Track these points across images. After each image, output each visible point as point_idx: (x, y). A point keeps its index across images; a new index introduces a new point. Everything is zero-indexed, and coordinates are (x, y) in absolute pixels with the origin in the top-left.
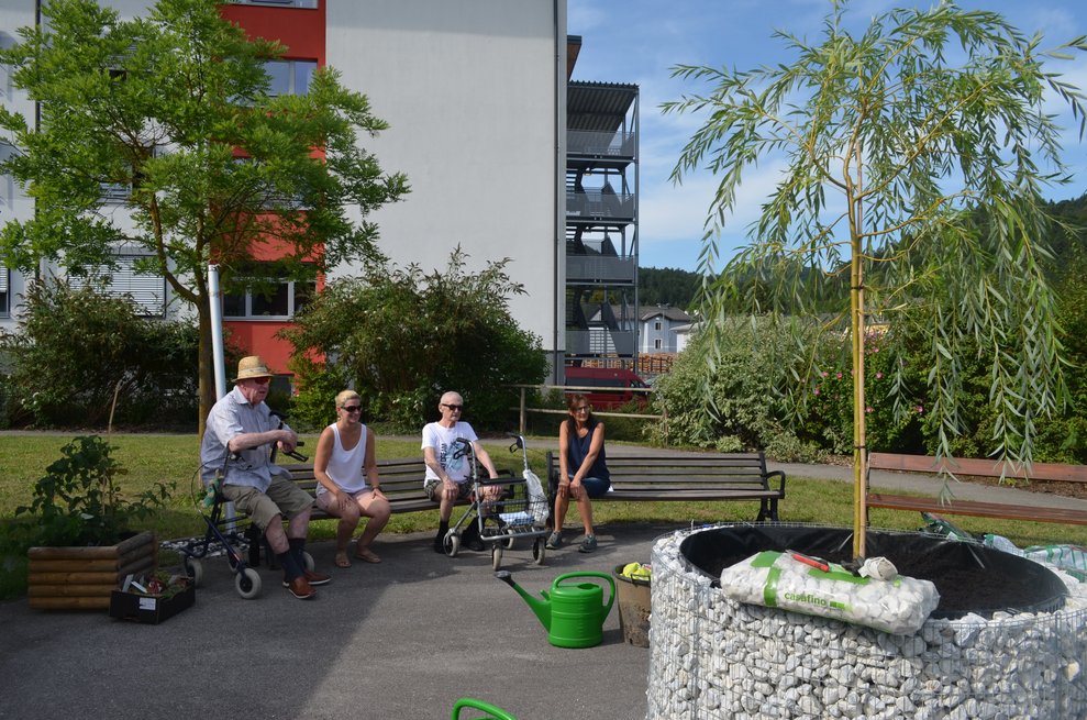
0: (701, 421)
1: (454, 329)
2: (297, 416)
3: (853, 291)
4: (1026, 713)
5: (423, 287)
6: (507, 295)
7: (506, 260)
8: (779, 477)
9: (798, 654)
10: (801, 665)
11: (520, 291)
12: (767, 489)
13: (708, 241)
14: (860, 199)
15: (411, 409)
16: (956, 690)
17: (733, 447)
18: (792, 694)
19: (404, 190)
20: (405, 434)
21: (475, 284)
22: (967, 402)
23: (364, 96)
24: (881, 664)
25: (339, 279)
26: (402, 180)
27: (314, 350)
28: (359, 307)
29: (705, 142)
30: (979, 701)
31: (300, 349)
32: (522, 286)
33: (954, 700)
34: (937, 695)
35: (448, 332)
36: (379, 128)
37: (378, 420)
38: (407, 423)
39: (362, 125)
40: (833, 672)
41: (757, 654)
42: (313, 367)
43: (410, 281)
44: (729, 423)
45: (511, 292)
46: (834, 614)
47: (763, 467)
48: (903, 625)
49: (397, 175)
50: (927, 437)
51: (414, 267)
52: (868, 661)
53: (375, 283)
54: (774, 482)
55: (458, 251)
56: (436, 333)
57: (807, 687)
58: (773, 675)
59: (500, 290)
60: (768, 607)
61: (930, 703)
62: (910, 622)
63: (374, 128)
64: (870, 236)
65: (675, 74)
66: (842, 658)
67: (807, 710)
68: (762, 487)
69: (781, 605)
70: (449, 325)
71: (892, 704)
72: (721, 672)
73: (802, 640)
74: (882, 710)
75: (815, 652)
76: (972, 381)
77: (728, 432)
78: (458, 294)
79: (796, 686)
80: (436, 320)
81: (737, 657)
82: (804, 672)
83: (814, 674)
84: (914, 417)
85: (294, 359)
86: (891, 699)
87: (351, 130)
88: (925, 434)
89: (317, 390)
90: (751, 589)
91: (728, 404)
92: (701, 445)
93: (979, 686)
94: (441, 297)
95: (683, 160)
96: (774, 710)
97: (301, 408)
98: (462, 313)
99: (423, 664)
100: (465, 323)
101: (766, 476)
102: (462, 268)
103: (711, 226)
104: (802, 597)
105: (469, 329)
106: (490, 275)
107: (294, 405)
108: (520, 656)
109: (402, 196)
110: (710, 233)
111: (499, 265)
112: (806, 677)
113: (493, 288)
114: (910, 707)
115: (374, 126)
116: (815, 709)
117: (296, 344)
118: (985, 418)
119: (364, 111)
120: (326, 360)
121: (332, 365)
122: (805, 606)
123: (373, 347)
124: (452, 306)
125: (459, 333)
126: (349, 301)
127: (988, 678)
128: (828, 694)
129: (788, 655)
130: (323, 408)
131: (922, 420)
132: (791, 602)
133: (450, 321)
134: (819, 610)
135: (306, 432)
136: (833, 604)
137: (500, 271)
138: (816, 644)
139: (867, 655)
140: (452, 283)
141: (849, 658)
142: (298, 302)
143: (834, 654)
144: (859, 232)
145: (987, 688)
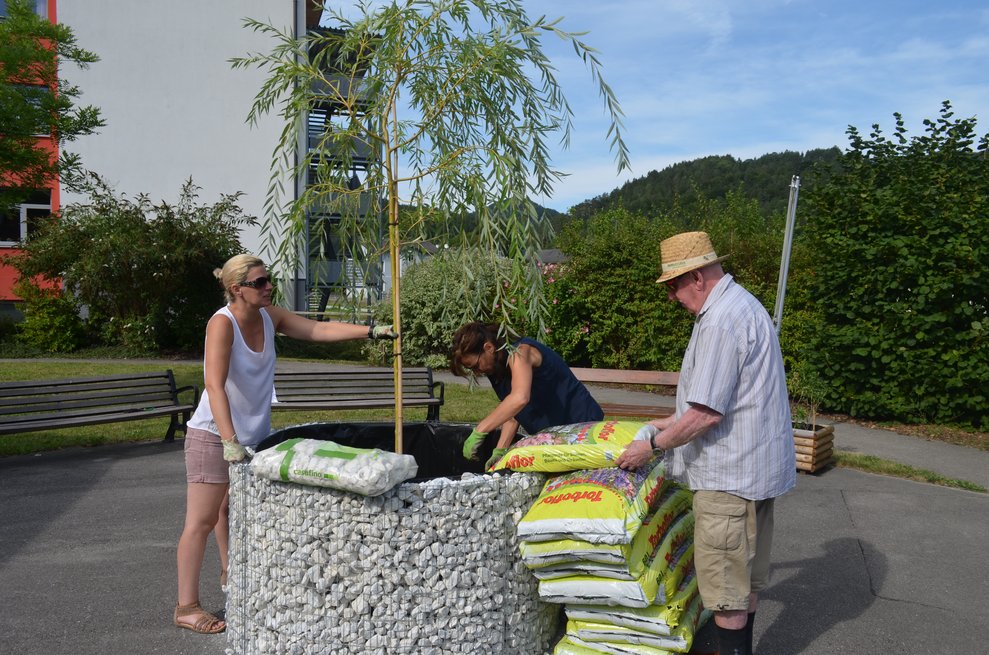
0: (413, 342)
1: (182, 257)
2: (24, 341)
3: (390, 227)
4: (478, 550)
5: (151, 217)
6: (240, 226)
7: (239, 193)
8: (439, 387)
9: (310, 517)
10: (312, 525)
11: (253, 223)
12: (432, 397)
13: (275, 180)
14: (395, 150)
15: (143, 333)
16: (423, 536)
17: (438, 364)
18: (306, 549)
19: (96, 123)
20: (138, 357)
21: (209, 215)
22: (622, 323)
23: (68, 28)
24: (368, 520)
25: (67, 207)
26: (96, 112)
27: (41, 277)
28: (87, 235)
29: (275, 92)
30: (443, 543)
31: (25, 275)
32: (255, 218)
33: (422, 544)
34: (409, 541)
35: (176, 260)
36: (88, 60)
37: (111, 344)
38: (140, 346)
39: (68, 56)
40: (334, 530)
41: (282, 520)
42: (41, 293)
43: (138, 211)
44: (435, 343)
45: (244, 223)
46: (328, 483)
47: (430, 379)
48: (373, 488)
49: (89, 108)
50: (592, 353)
51: (144, 199)
52: (359, 519)
53: (103, 211)
54: (437, 391)
55: (190, 183)
56: (164, 261)
57: (316, 543)
58: (293, 535)
59: (234, 222)
60: (285, 481)
61: (404, 547)
62: (378, 485)
63: (82, 60)
64: (417, 178)
65: (247, 25)
66: (340, 518)
67: (316, 560)
68: (428, 396)
69: (292, 480)
70: (179, 253)
71: (377, 550)
72: (260, 537)
73: (311, 506)
74: (369, 555)
75: (322, 514)
76: (624, 306)
77: (436, 350)
78: (186, 225)
79: (310, 543)
80: (167, 249)
81: (269, 524)
82: (314, 531)
83: (321, 533)
84: (582, 336)
85: (19, 285)
86: (374, 547)
87: (58, 60)
88: (590, 350)
89: (46, 316)
90: (271, 468)
91: (435, 327)
92: (412, 363)
93: (441, 532)
94: (169, 226)
95: (257, 106)
96: (294, 564)
97: (28, 333)
98: (191, 242)
99: (60, 558)
100: (194, 252)
101: (433, 385)
102: (195, 199)
103: (276, 167)
104: (306, 472)
105: (198, 258)
106: (221, 208)
107: (21, 331)
108: (157, 545)
109: (96, 129)
110: (277, 173)
111: (232, 198)
112: (315, 535)
113: (225, 219)
114: (389, 551)
115: (84, 58)
116: (322, 559)
117: (20, 270)
118: (633, 336)
119: (70, 42)
120: (55, 286)
121: (61, 291)
122: (308, 479)
123: (98, 274)
124: (182, 235)
125: (188, 261)
126: (76, 229)
127: (448, 526)
128: (332, 546)
129: (304, 518)
130: (51, 333)
131: (587, 339)
132: (298, 476)
133: (179, 250)
134: (317, 481)
135: (33, 356)
136: (326, 476)
137: (234, 204)
138: (322, 508)
139: (358, 514)
140: (181, 212)
141: (346, 517)
142: (30, 229)
143: (334, 515)
144: (396, 177)
145: (448, 533)
